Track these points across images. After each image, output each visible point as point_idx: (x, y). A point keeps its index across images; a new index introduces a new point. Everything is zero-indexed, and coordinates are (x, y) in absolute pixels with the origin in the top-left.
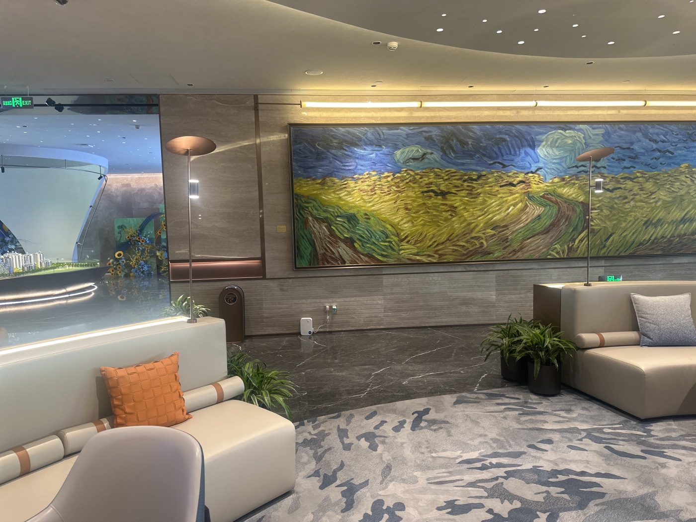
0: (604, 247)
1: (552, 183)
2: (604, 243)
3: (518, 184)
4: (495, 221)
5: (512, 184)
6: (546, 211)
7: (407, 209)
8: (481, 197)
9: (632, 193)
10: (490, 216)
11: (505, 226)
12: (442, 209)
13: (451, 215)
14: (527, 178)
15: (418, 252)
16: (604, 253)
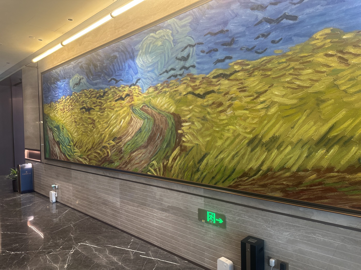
0: (198, 170)
1: (148, 93)
2: (197, 166)
3: (125, 97)
4: (114, 133)
5: (122, 99)
6: (145, 125)
7: (75, 122)
8: (105, 111)
9: (229, 96)
10: (111, 128)
11: (120, 138)
12: (89, 121)
13: (93, 127)
14: (130, 90)
15: (81, 155)
16: (198, 179)
